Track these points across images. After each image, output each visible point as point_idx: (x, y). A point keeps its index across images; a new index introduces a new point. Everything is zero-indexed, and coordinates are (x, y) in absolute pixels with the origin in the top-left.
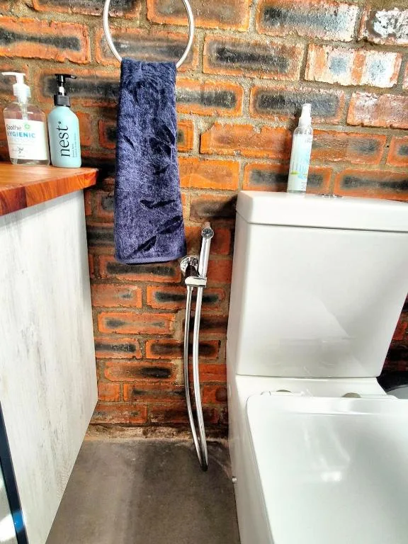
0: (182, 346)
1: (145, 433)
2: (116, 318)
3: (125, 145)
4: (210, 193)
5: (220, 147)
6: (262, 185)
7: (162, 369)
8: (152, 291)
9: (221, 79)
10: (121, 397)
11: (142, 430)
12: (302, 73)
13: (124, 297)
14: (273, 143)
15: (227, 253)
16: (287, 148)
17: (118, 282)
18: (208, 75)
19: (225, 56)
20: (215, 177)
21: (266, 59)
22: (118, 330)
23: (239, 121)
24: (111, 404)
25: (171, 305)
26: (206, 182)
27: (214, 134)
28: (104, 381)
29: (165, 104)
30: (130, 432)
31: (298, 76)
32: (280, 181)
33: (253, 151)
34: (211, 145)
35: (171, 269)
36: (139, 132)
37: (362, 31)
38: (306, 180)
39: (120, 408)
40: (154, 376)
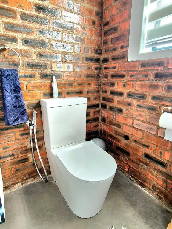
0: (31, 149)
1: (22, 184)
2: (6, 146)
3: (5, 92)
4: (32, 101)
5: (32, 88)
6: (46, 97)
7: (25, 159)
8: (18, 134)
9: (30, 71)
10: (11, 174)
11: (21, 183)
12: (51, 69)
13: (8, 138)
14: (47, 86)
15: (40, 117)
16: (51, 87)
17: (5, 134)
18: (26, 70)
19: (30, 65)
20: (33, 97)
21: (41, 66)
22: (7, 150)
23: (37, 81)
24: (8, 178)
25: (25, 137)
26: (30, 99)
27: (30, 85)
28: (4, 170)
29: (16, 80)
30: (17, 185)
31: (50, 70)
32: (51, 95)
33: (42, 88)
34: (30, 88)
35: (23, 125)
36: (9, 88)
37: (63, 59)
38: (58, 95)
39: (11, 178)
40: (23, 162)
